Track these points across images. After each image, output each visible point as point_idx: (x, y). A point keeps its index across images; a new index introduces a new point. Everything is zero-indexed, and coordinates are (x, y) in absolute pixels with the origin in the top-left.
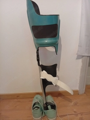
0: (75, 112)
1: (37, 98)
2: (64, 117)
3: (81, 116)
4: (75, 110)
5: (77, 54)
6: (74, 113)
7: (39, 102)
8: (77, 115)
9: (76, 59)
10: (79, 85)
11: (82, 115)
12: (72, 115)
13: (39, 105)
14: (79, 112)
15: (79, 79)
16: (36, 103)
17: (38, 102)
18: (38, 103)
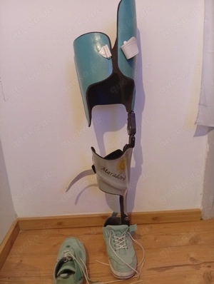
0: (192, 259)
1: (68, 246)
2: (167, 271)
3: (208, 269)
4: (192, 256)
5: (195, 123)
6: (191, 263)
7: (74, 258)
8: (197, 267)
9: (195, 136)
10: (201, 197)
11: (209, 267)
12: (186, 267)
13: (73, 265)
14: (203, 261)
15: (202, 183)
16: (65, 259)
17: (70, 257)
18: (72, 260)
